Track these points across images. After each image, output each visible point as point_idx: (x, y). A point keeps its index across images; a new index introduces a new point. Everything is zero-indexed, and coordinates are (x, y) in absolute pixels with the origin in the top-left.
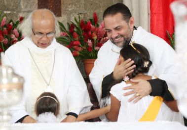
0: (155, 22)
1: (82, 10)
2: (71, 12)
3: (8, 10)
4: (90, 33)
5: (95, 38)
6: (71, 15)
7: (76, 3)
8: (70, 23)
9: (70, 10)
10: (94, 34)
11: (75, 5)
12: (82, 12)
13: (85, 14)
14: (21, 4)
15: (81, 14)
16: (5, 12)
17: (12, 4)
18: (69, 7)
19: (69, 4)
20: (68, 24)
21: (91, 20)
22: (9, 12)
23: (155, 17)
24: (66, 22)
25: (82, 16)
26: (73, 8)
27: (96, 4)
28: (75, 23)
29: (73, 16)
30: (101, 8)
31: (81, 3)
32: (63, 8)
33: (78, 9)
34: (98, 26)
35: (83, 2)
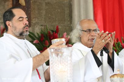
2: (35, 24)
6: (35, 26)
7: (39, 17)
9: (34, 22)
11: (38, 19)
12: (43, 24)
13: (45, 26)
15: (42, 25)
18: (34, 20)
19: (34, 18)
25: (43, 27)
26: (36, 21)
27: (53, 18)
29: (36, 27)
31: (42, 18)
33: (40, 22)
35: (44, 17)
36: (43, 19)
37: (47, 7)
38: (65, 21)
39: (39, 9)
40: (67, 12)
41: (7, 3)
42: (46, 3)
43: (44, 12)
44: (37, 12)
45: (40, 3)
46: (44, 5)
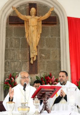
0: (73, 76)
1: (45, 71)
2: (41, 72)
3: (17, 72)
4: (49, 81)
5: (51, 83)
8: (41, 77)
9: (41, 71)
10: (50, 81)
11: (43, 69)
13: (46, 73)
14: (22, 69)
16: (16, 72)
17: (19, 69)
18: (41, 70)
20: (40, 77)
21: (49, 75)
22: (18, 72)
23: (73, 74)
24: (39, 76)
25: (45, 74)
27: (51, 69)
28: (43, 77)
30: (53, 71)
32: (38, 70)
34: (52, 78)
35: (46, 68)
36: (46, 70)
37: (48, 63)
38: (57, 70)
39: (43, 65)
40: (58, 65)
41: (27, 63)
42: (47, 61)
43: (46, 66)
44: (42, 66)
45: (44, 61)
46: (46, 62)
